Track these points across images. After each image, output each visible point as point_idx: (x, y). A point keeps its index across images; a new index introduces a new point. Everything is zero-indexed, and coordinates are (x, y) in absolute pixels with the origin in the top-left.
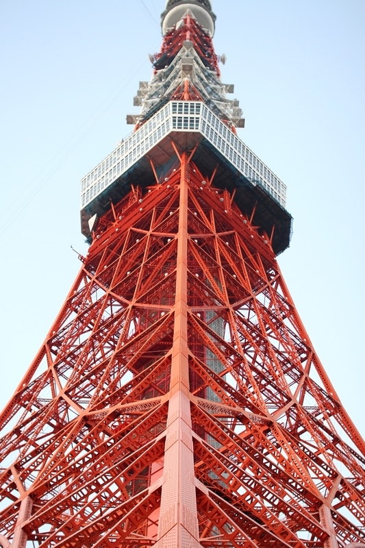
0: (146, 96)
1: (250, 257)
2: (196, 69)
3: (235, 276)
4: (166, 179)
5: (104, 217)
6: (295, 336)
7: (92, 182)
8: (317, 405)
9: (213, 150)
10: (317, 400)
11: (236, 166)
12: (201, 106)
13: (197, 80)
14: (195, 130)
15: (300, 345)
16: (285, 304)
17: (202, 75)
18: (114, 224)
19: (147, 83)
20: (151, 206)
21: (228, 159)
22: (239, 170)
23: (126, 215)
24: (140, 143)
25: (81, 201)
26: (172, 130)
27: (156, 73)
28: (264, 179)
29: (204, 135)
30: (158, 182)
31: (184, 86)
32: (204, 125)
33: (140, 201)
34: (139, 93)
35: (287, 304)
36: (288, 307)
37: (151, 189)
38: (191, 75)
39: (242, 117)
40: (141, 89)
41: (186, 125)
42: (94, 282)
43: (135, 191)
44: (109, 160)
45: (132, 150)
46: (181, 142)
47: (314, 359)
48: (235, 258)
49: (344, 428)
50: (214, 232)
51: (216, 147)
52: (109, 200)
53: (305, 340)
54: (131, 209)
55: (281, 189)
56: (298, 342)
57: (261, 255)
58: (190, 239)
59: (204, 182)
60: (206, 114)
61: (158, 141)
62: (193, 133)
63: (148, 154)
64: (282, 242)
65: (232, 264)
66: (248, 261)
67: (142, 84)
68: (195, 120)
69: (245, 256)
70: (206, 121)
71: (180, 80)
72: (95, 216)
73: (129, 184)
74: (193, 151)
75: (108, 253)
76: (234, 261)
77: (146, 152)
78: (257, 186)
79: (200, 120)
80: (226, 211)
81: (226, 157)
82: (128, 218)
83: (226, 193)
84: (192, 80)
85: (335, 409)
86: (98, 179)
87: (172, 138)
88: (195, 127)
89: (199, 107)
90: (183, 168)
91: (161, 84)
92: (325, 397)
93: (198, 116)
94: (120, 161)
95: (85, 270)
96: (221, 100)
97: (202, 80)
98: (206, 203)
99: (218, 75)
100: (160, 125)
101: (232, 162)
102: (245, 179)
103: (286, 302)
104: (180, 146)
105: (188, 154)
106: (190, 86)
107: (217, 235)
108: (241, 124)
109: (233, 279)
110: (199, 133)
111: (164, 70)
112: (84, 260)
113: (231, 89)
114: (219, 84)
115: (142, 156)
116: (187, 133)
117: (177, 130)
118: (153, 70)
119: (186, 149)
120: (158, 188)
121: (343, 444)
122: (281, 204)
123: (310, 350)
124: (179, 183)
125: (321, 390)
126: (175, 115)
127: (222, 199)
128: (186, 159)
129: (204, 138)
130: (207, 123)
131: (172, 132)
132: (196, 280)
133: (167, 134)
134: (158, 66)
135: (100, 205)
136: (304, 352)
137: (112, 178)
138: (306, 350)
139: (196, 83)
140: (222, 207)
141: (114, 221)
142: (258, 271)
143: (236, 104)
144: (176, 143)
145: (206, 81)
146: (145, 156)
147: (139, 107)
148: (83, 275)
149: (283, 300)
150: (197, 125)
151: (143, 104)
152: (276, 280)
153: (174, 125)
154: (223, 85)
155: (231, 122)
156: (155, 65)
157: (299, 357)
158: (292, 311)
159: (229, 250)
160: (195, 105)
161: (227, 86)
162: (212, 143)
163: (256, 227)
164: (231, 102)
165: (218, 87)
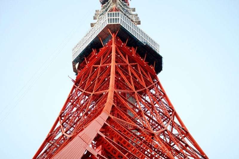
0: (99, 15)
1: (145, 73)
2: (118, 2)
3: (137, 80)
4: (106, 44)
5: (82, 63)
6: (166, 105)
7: (76, 50)
8: (178, 133)
9: (126, 31)
10: (178, 131)
11: (136, 37)
12: (120, 13)
13: (119, 6)
14: (117, 23)
15: (169, 108)
16: (161, 93)
17: (121, 4)
18: (86, 66)
19: (99, 10)
20: (100, 56)
21: (133, 34)
22: (138, 39)
23: (91, 61)
24: (95, 31)
25: (72, 58)
26: (108, 24)
27: (102, 6)
28: (149, 42)
29: (122, 25)
30: (103, 46)
31: (113, 9)
32: (121, 21)
33: (96, 54)
34: (96, 14)
35: (163, 92)
36: (163, 94)
37: (101, 49)
38: (116, 4)
39: (139, 20)
40: (96, 13)
41: (113, 21)
42: (78, 89)
43: (94, 51)
44: (83, 40)
45: (92, 34)
46: (112, 29)
47: (175, 114)
48: (137, 73)
49: (190, 141)
50: (128, 63)
51: (127, 29)
52: (84, 56)
53: (171, 106)
54: (93, 58)
55: (157, 46)
56: (168, 108)
57: (150, 73)
58: (116, 65)
59: (123, 44)
60: (122, 17)
61: (102, 29)
62: (117, 24)
63: (98, 35)
64: (159, 69)
65: (136, 76)
66: (144, 75)
67: (96, 11)
68: (117, 19)
69: (142, 73)
70: (122, 19)
71: (112, 7)
72: (78, 63)
73: (91, 48)
74: (117, 32)
75: (84, 77)
76: (137, 74)
77: (97, 34)
78: (146, 45)
79: (119, 19)
80: (133, 55)
81: (132, 33)
82: (92, 62)
83: (133, 48)
84: (117, 6)
85: (186, 134)
86: (79, 48)
87: (108, 27)
88: (117, 22)
89: (119, 14)
90: (113, 39)
91: (104, 10)
92: (181, 129)
93: (118, 17)
94: (87, 39)
95: (75, 85)
96: (130, 14)
97: (121, 6)
98: (124, 52)
99: (128, 5)
100: (103, 23)
101: (134, 36)
102: (141, 42)
103: (162, 92)
104: (112, 30)
105: (115, 33)
106: (116, 8)
107: (129, 65)
108: (139, 23)
109: (137, 81)
110: (119, 24)
111: (105, 4)
112: (74, 81)
113: (134, 10)
114: (129, 8)
115: (96, 36)
116: (114, 25)
117: (110, 24)
118: (101, 5)
119: (115, 31)
120: (103, 48)
121: (189, 147)
122: (157, 52)
123: (173, 110)
124: (112, 45)
125: (179, 126)
126: (109, 18)
127: (131, 51)
128: (115, 35)
129: (122, 26)
130: (123, 20)
131: (108, 25)
132: (119, 80)
133: (106, 26)
134: (103, 3)
135: (80, 59)
136: (171, 112)
137: (84, 47)
138: (172, 111)
139: (119, 7)
140: (131, 53)
141: (86, 64)
142: (148, 79)
143: (137, 15)
144: (110, 29)
145: (123, 7)
146: (97, 36)
147: (96, 20)
148: (74, 87)
149: (161, 91)
150: (118, 21)
151: (98, 19)
152: (157, 83)
153: (109, 22)
154: (130, 8)
155: (135, 22)
156: (102, 3)
157: (169, 114)
158: (165, 95)
159: (135, 71)
160: (117, 13)
161: (132, 9)
162: (125, 28)
163: (147, 62)
164: (134, 15)
165: (128, 9)
